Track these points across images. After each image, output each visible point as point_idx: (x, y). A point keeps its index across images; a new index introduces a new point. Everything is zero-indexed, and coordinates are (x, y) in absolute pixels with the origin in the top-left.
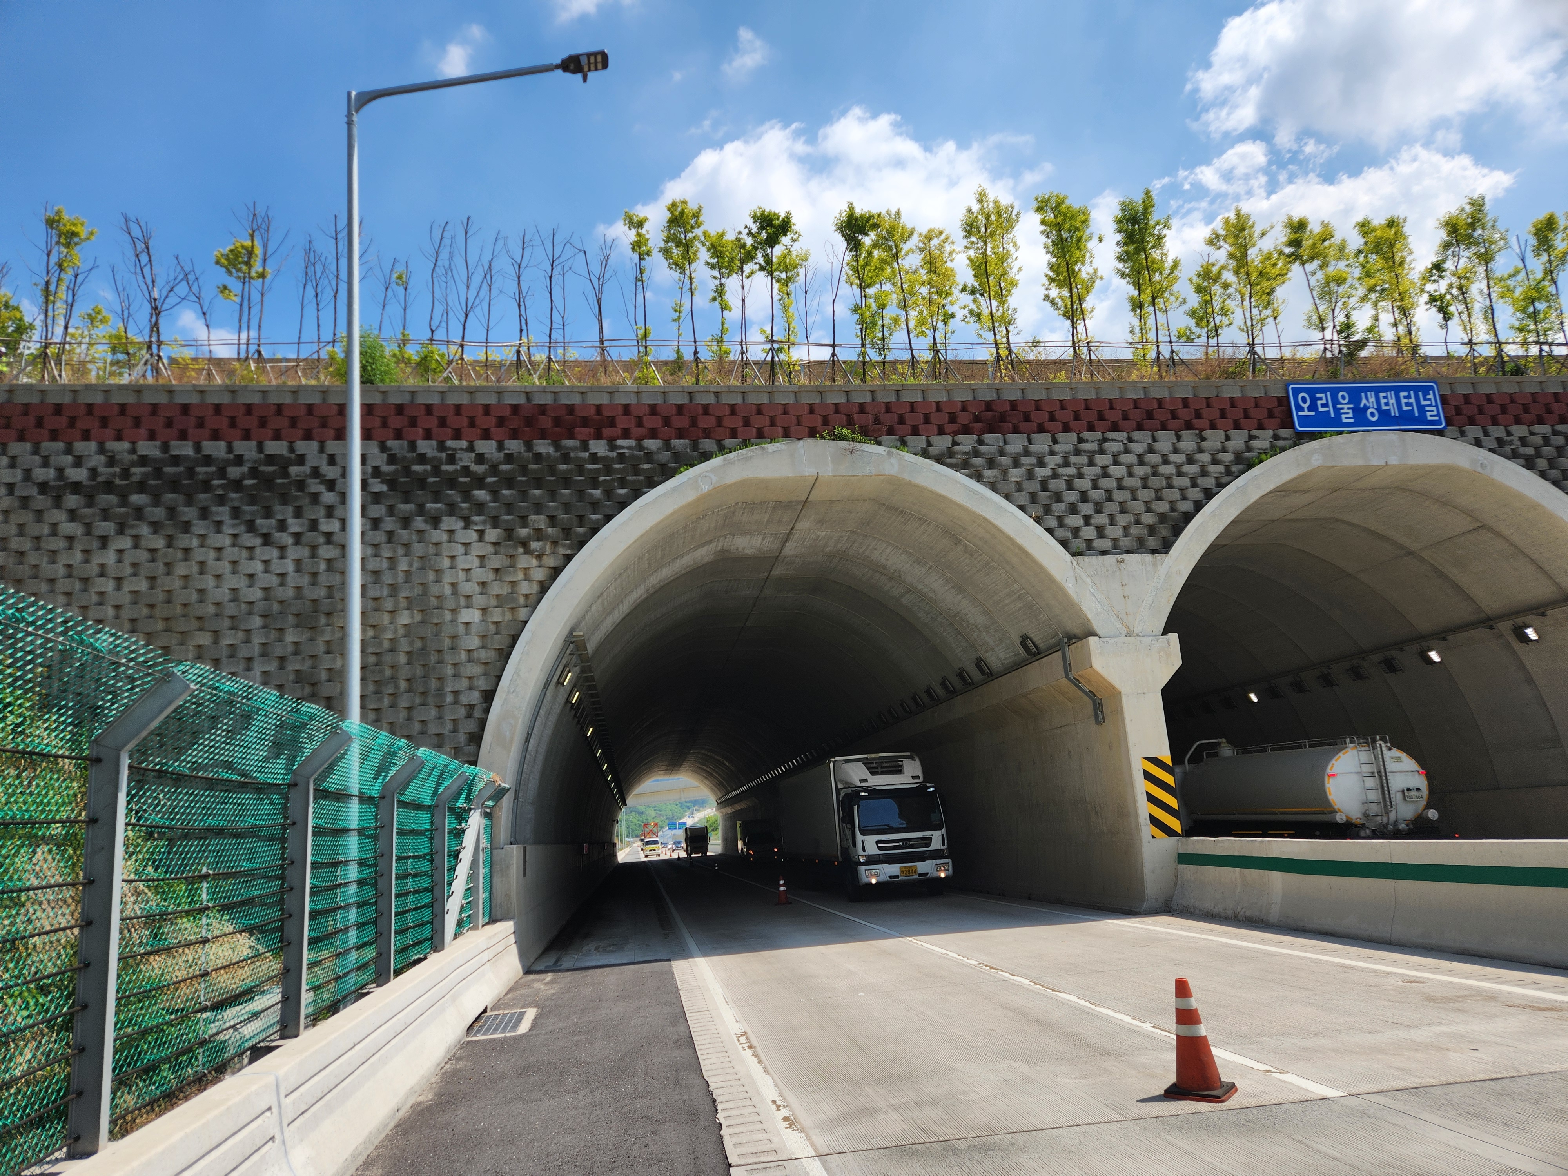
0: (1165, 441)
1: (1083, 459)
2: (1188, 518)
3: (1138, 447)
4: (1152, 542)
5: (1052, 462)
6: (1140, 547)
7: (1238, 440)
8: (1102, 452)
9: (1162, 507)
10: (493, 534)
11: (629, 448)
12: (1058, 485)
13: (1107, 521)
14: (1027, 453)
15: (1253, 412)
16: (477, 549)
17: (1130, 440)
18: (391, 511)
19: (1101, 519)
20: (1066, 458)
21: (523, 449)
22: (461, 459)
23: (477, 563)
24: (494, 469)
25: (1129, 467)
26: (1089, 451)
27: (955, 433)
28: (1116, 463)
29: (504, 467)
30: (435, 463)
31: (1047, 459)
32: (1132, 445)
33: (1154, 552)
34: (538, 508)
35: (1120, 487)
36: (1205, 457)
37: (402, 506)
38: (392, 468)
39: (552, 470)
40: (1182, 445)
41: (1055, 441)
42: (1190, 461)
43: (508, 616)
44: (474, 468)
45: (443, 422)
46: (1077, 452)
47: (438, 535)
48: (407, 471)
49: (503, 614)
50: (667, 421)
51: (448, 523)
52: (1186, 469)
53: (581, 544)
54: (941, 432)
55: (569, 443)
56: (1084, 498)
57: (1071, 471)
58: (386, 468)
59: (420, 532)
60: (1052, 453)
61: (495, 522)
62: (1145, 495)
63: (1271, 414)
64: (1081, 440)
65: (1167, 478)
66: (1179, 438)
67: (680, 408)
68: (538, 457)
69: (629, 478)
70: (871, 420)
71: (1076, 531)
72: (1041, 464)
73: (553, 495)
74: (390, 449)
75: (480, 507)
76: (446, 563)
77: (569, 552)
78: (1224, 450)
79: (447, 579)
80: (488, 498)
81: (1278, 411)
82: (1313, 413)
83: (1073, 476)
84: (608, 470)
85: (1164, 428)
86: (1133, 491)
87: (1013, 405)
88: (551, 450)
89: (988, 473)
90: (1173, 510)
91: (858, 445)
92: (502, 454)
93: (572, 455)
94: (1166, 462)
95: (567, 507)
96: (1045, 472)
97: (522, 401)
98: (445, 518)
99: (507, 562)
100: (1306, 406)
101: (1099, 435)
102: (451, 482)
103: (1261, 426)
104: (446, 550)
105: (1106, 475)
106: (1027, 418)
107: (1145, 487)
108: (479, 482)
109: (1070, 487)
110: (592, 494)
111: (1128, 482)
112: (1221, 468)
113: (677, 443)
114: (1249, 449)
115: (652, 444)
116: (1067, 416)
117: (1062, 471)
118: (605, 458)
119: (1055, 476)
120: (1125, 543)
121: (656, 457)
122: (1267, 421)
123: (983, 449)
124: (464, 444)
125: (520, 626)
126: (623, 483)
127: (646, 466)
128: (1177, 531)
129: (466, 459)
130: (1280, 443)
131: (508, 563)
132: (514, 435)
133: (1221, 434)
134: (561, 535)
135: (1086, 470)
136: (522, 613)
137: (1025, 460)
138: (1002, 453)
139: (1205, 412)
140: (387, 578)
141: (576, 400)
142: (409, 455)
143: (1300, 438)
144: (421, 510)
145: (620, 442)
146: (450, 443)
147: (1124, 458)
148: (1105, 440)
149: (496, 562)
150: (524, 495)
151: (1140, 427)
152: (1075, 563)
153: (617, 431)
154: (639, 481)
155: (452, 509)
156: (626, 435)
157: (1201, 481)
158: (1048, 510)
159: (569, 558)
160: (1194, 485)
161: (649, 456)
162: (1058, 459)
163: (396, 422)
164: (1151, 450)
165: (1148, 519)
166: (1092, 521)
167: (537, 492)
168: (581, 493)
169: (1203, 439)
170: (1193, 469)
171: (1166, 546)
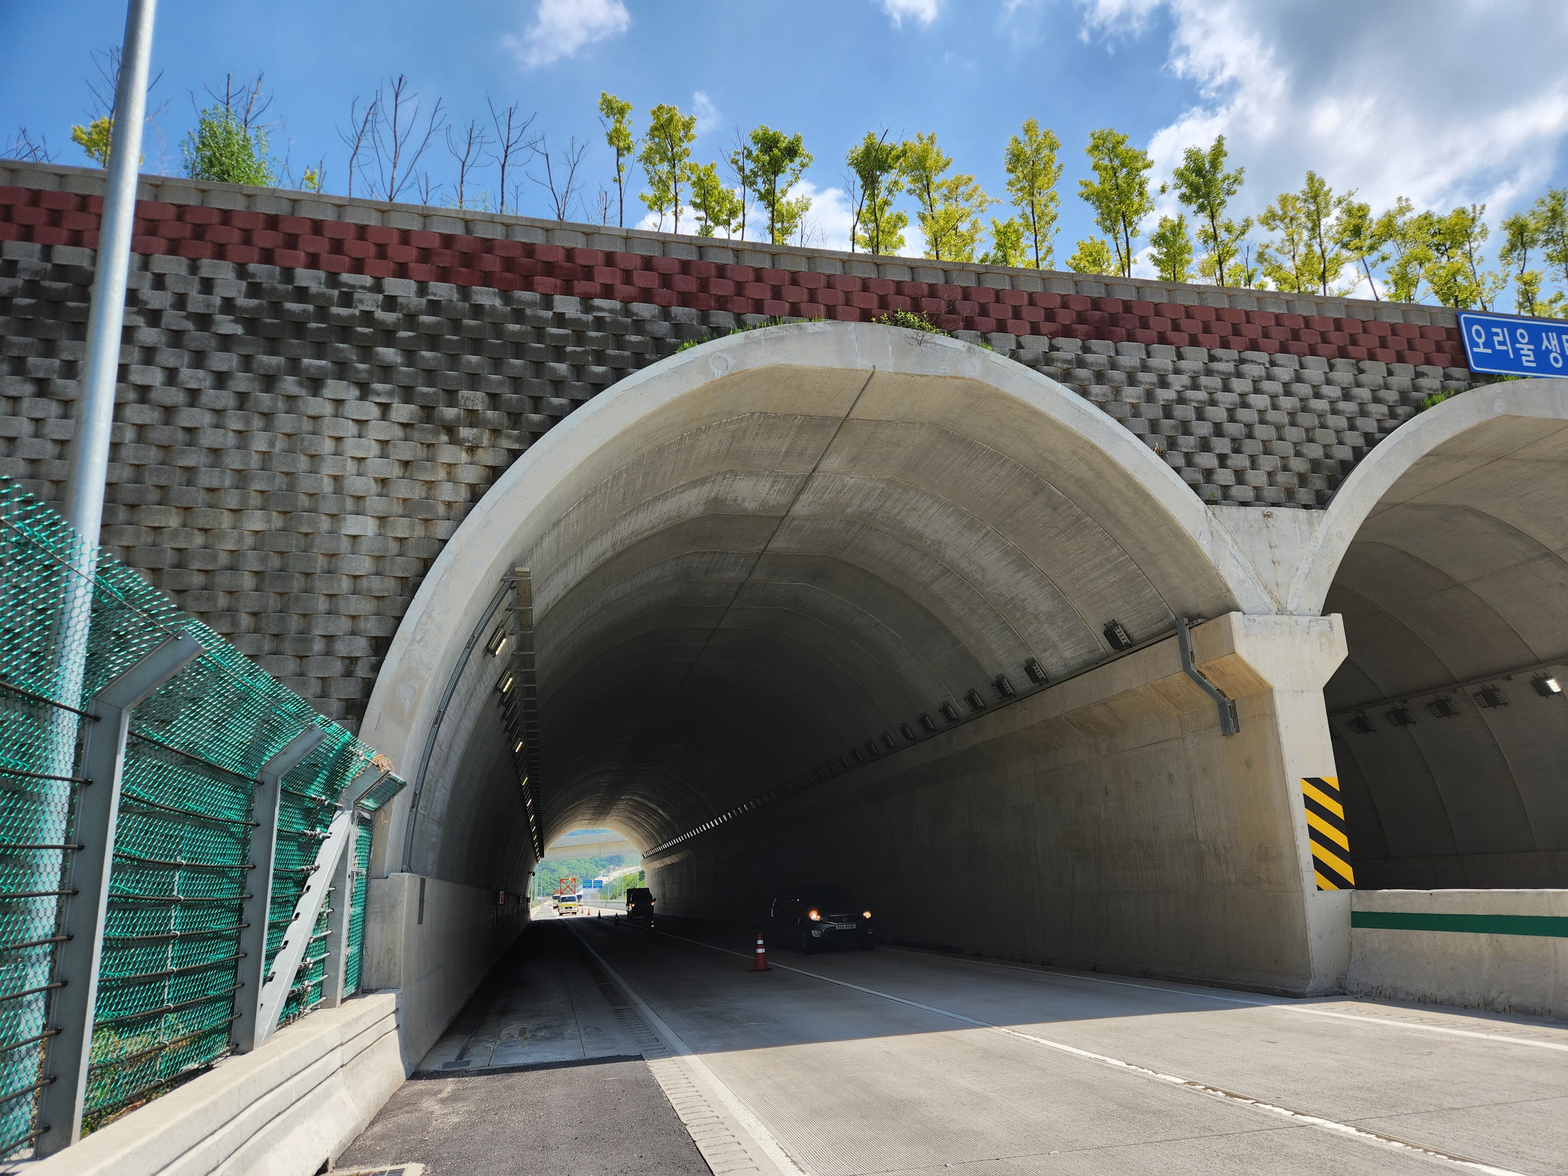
0: (1315, 369)
1: (1215, 382)
2: (1347, 468)
3: (1284, 373)
4: (1304, 495)
5: (1178, 382)
6: (1289, 499)
7: (1403, 376)
8: (1239, 375)
9: (1315, 451)
10: (402, 412)
11: (611, 311)
12: (1183, 412)
13: (1248, 463)
14: (1145, 368)
15: (1418, 343)
16: (378, 430)
17: (1273, 364)
18: (247, 363)
19: (1240, 461)
20: (1194, 378)
21: (455, 297)
22: (361, 301)
23: (375, 449)
24: (411, 320)
25: (1274, 397)
26: (1223, 373)
27: (1053, 335)
28: (1257, 391)
29: (425, 319)
30: (321, 303)
31: (1172, 378)
32: (1276, 370)
33: (1306, 507)
34: (474, 380)
35: (1262, 422)
36: (1364, 394)
37: (265, 359)
38: (254, 302)
39: (498, 330)
40: (1336, 375)
41: (1180, 357)
42: (1347, 396)
43: (419, 531)
44: (380, 314)
45: (337, 247)
46: (1209, 373)
47: (319, 405)
48: (276, 308)
49: (412, 527)
50: (666, 281)
51: (334, 388)
52: (1342, 405)
53: (535, 436)
54: (1035, 330)
55: (526, 295)
56: (1218, 430)
57: (1202, 395)
58: (242, 301)
59: (291, 399)
60: (1177, 371)
61: (407, 394)
62: (1294, 434)
63: (1439, 348)
64: (1212, 358)
65: (1320, 416)
66: (1332, 367)
67: (685, 267)
68: (477, 310)
69: (610, 352)
70: (943, 305)
71: (1208, 474)
72: (1164, 384)
73: (497, 364)
74: (253, 276)
75: (386, 371)
76: (328, 446)
77: (516, 446)
78: (1387, 387)
79: (328, 468)
80: (399, 359)
81: (1447, 345)
82: (1489, 351)
83: (1204, 402)
84: (580, 337)
85: (1313, 352)
86: (1279, 428)
87: (1127, 306)
88: (498, 302)
89: (1095, 389)
90: (1327, 456)
91: (928, 336)
92: (424, 301)
93: (528, 312)
94: (1317, 395)
95: (516, 383)
96: (1169, 394)
97: (458, 230)
98: (330, 382)
99: (422, 453)
100: (1481, 341)
101: (1234, 354)
102: (345, 331)
103: (1428, 362)
104: (329, 427)
105: (1245, 405)
106: (1144, 324)
107: (1293, 424)
108: (388, 336)
109: (1200, 416)
110: (554, 370)
111: (1272, 415)
112: (1384, 409)
113: (680, 312)
114: (1416, 389)
115: (643, 310)
116: (1194, 325)
117: (1190, 394)
118: (577, 321)
119: (1181, 400)
120: (1270, 493)
121: (649, 327)
122: (1435, 356)
123: (1090, 357)
124: (368, 280)
125: (437, 547)
126: (600, 358)
127: (634, 338)
128: (1335, 484)
129: (369, 302)
130: (1453, 384)
131: (424, 456)
132: (444, 276)
133: (1382, 367)
134: (506, 422)
135: (1220, 396)
136: (441, 529)
137: (1142, 376)
138: (1114, 366)
139: (1362, 338)
140: (233, 461)
141: (538, 238)
142: (282, 287)
143: (1476, 379)
144: (294, 366)
145: (598, 302)
146: (345, 277)
147: (1266, 385)
148: (1242, 361)
149: (405, 451)
150: (454, 360)
151: (1284, 349)
152: (1210, 514)
153: (595, 286)
154: (623, 357)
155: (342, 370)
156: (608, 292)
157: (1360, 422)
158: (1172, 444)
159: (515, 455)
160: (1352, 427)
161: (639, 326)
162: (1185, 379)
163: (265, 239)
164: (1299, 379)
165: (1299, 465)
166: (1229, 462)
167: (474, 359)
168: (538, 366)
169: (1361, 371)
170: (1350, 407)
171: (1322, 502)
